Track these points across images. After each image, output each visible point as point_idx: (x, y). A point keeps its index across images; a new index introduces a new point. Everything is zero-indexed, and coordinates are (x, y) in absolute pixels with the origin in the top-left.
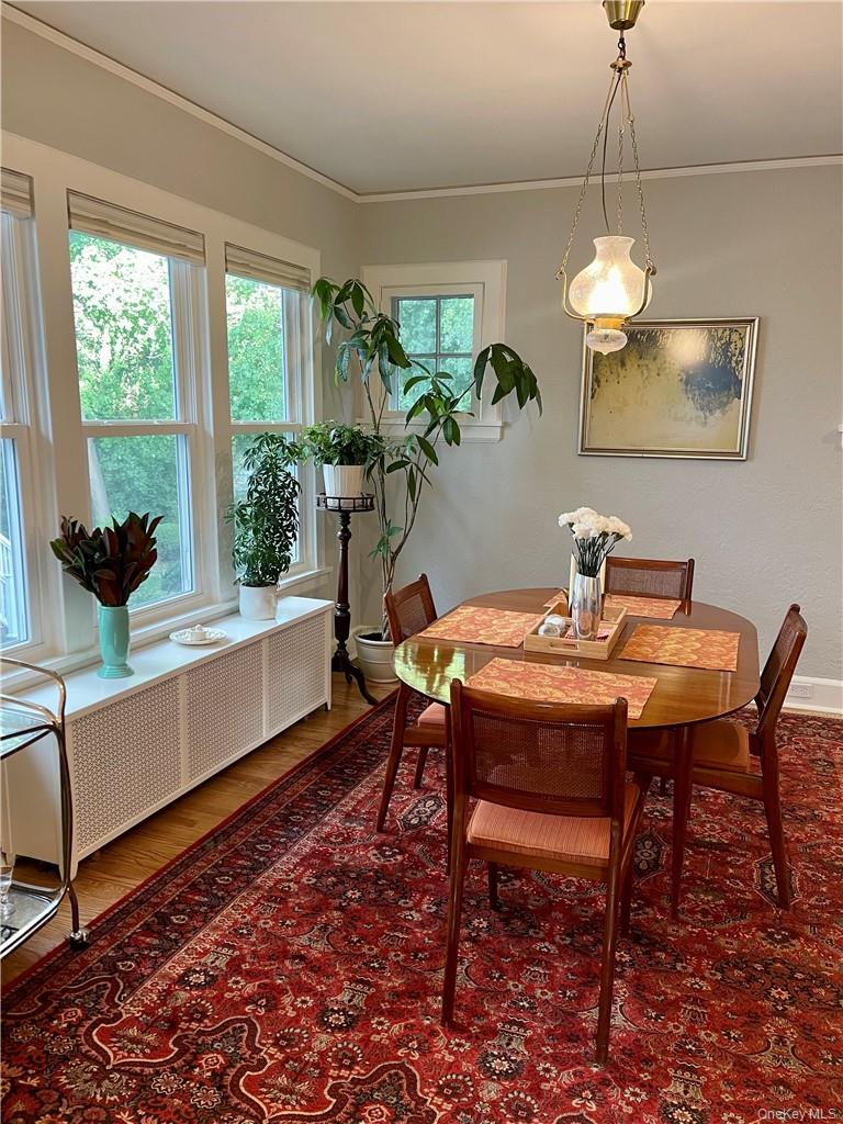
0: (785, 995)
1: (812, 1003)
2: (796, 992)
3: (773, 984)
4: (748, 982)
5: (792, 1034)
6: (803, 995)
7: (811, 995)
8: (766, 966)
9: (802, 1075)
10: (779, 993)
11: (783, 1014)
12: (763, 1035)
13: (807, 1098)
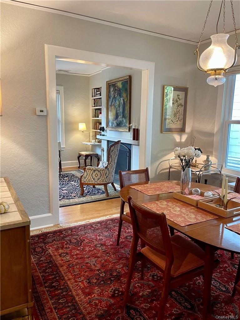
0: (101, 275)
1: (94, 277)
2: (100, 277)
3: (106, 276)
4: (111, 273)
5: (93, 267)
6: (98, 278)
7: (96, 279)
8: (111, 280)
9: (86, 261)
10: (103, 275)
11: (98, 270)
12: (98, 264)
13: (83, 258)
